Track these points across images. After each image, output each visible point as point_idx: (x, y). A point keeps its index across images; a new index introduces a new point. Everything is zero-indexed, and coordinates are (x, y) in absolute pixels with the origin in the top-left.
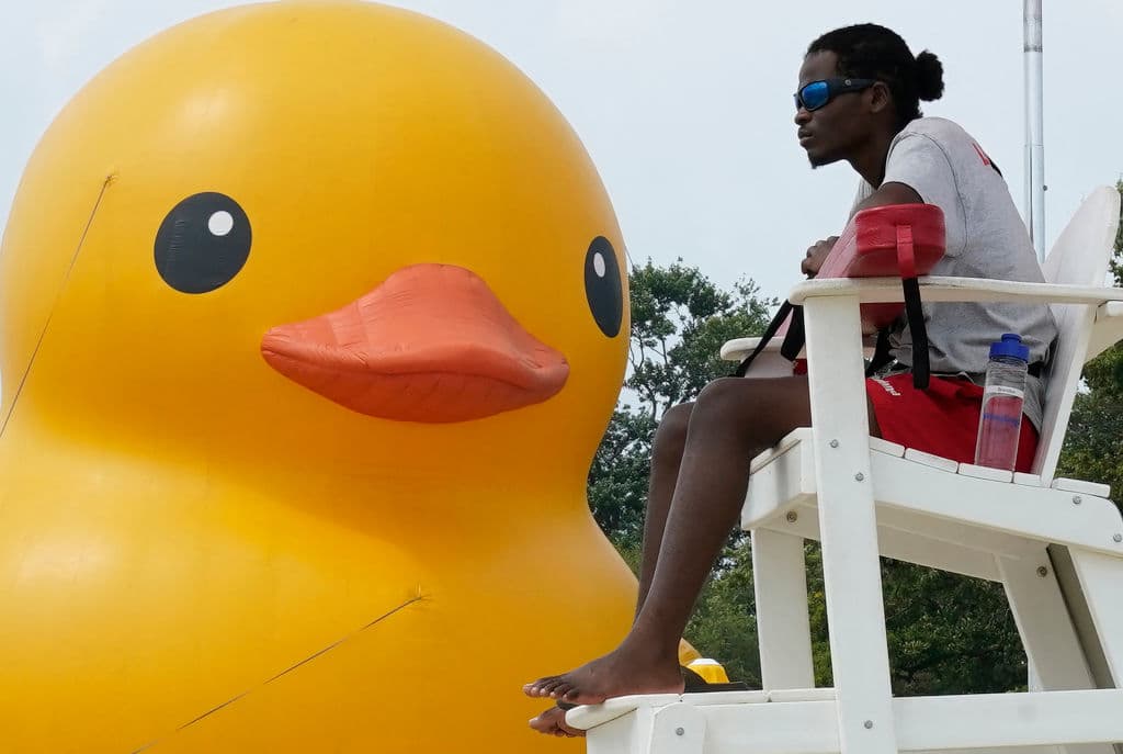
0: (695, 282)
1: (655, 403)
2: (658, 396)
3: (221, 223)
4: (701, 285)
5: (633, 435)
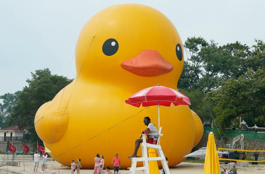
0: (203, 40)
1: (195, 63)
2: (195, 62)
3: (113, 44)
4: (204, 41)
5: (191, 69)
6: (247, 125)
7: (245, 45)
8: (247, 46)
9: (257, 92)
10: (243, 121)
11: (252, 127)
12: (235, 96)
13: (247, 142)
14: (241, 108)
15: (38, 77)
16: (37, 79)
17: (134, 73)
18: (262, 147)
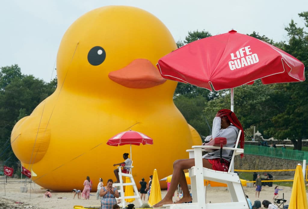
0: (208, 35)
3: (100, 52)
6: (262, 137)
7: (264, 36)
8: (266, 38)
9: (267, 101)
10: (258, 131)
11: (268, 139)
12: (241, 105)
13: (256, 158)
14: (250, 119)
15: (5, 76)
16: (4, 78)
17: (123, 85)
18: (273, 164)
